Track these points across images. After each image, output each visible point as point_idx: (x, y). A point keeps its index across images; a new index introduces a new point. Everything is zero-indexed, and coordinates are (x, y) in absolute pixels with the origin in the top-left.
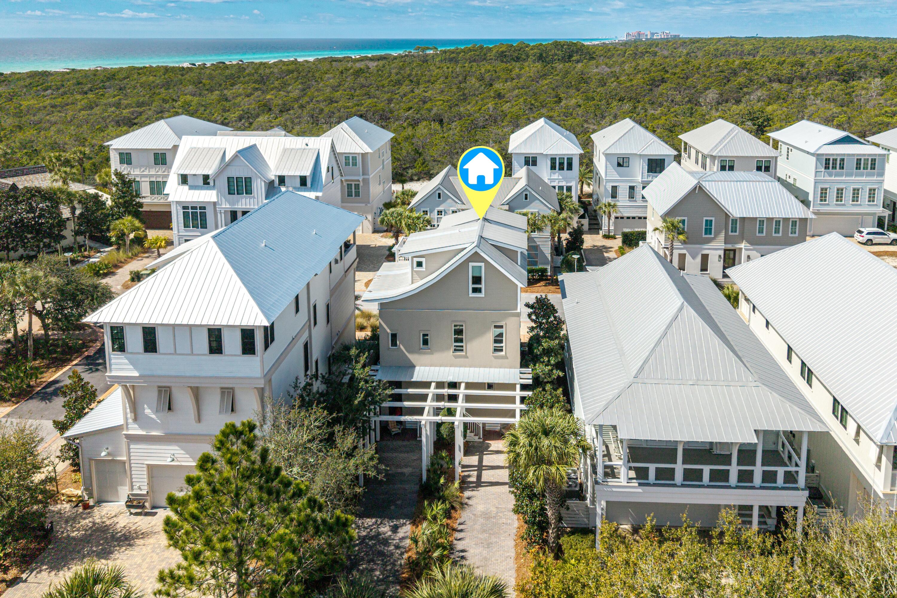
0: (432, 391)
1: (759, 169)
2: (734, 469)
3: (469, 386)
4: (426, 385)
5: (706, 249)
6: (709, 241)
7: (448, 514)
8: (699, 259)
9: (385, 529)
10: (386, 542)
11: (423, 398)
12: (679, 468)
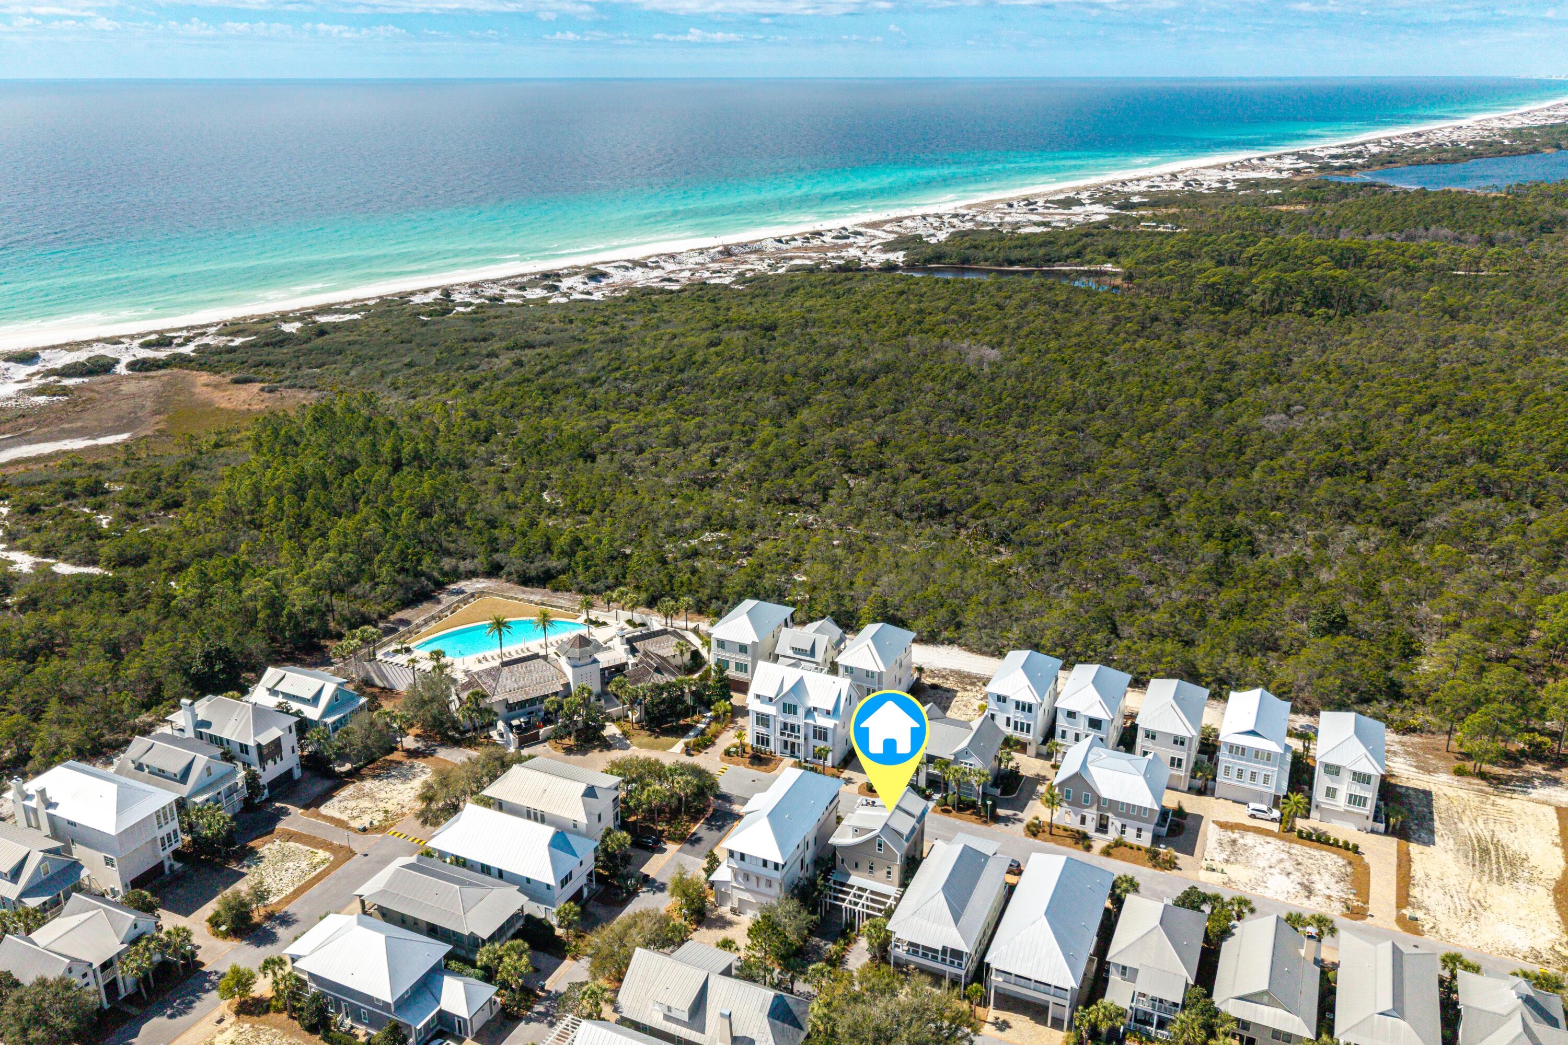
0: (853, 891)
1: (1176, 742)
2: (940, 957)
3: (872, 892)
4: (852, 887)
5: (1085, 812)
6: (1087, 807)
7: (847, 944)
8: (1079, 818)
9: (822, 944)
10: (821, 948)
11: (848, 893)
12: (921, 951)
